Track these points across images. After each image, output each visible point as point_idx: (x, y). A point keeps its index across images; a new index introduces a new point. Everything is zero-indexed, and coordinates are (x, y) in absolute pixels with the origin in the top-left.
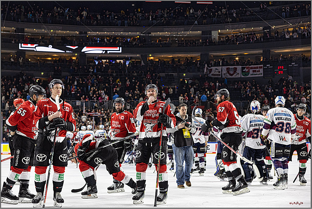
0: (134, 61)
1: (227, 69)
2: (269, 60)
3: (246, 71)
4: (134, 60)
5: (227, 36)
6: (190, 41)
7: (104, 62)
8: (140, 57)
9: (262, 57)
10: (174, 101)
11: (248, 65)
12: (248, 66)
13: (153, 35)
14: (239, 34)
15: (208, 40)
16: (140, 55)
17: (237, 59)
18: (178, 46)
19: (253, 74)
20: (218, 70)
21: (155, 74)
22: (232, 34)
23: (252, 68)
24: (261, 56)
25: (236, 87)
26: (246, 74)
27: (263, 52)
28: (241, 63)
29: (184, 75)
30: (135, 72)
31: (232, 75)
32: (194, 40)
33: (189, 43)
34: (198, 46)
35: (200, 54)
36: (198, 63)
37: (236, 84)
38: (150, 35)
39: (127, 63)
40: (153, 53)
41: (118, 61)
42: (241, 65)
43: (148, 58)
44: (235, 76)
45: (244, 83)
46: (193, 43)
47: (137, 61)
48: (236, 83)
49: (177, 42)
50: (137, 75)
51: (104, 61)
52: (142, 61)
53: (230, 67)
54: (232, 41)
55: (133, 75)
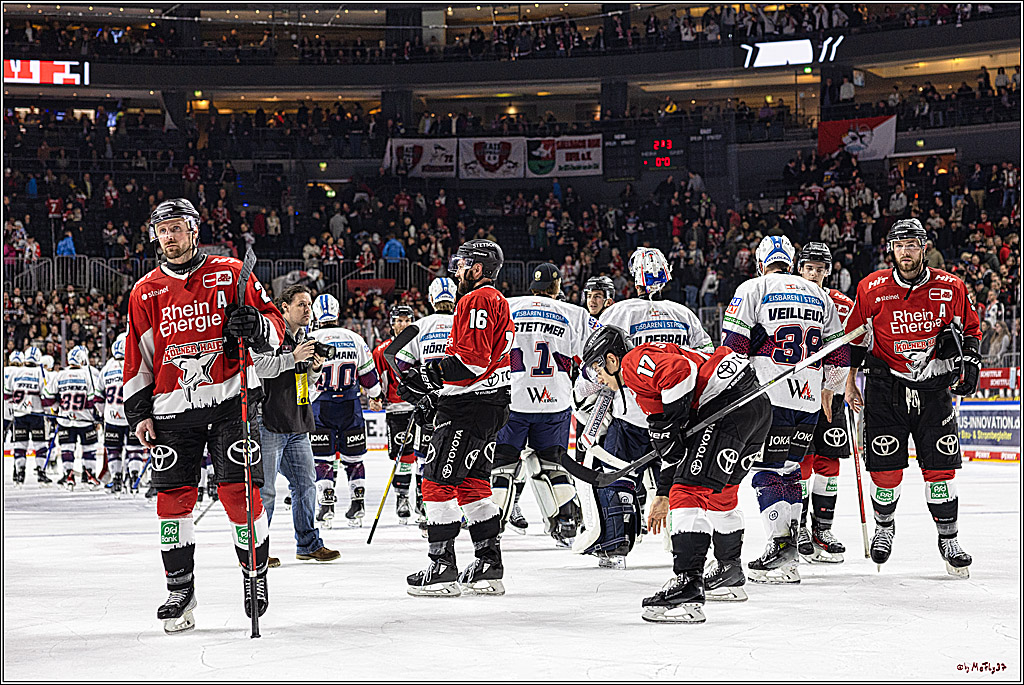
0: (139, 115)
1: (477, 146)
2: (624, 117)
3: (545, 155)
4: (138, 111)
5: (477, 28)
6: (346, 44)
7: (23, 116)
8: (161, 99)
9: (599, 109)
10: (285, 260)
11: (549, 136)
12: (547, 138)
13: (209, 20)
14: (520, 24)
15: (408, 44)
16: (159, 92)
17: (512, 111)
18: (301, 62)
19: (566, 168)
20: (443, 149)
21: (214, 164)
22: (494, 24)
23: (563, 145)
24: (595, 105)
25: (507, 212)
26: (541, 167)
27: (602, 88)
28: (524, 126)
29: (323, 166)
30: (139, 153)
31: (492, 168)
32: (359, 39)
33: (341, 52)
34: (372, 62)
35: (379, 93)
36: (372, 125)
37: (507, 203)
38: (196, 19)
39: (112, 122)
40: (209, 86)
41: (78, 113)
42: (526, 136)
43: (188, 103)
44: (504, 172)
45: (536, 197)
46: (354, 52)
47: (146, 115)
48: (509, 199)
49: (295, 46)
50: (149, 163)
51: (23, 111)
52: (168, 116)
53: (488, 140)
54: (493, 49)
55: (133, 165)
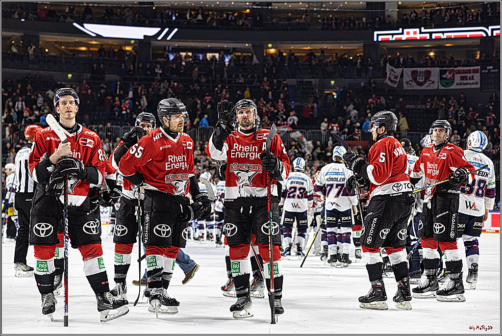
0: (240, 56)
1: (413, 72)
2: (493, 57)
3: (449, 77)
4: (240, 54)
5: (414, 11)
6: (345, 20)
7: (183, 57)
8: (251, 48)
9: (479, 53)
10: (312, 131)
11: (452, 67)
12: (451, 68)
13: (276, 8)
14: (437, 8)
15: (377, 19)
16: (250, 45)
17: (432, 54)
18: (323, 29)
19: (460, 84)
20: (394, 72)
21: (277, 81)
22: (423, 8)
23: (459, 72)
24: (476, 51)
25: (428, 107)
26: (447, 84)
27: (481, 42)
28: (438, 62)
29: (333, 82)
30: (240, 75)
31: (421, 84)
32: (352, 17)
33: (343, 24)
34: (358, 29)
35: (362, 45)
36: (359, 61)
37: (428, 102)
38: (270, 7)
39: (227, 60)
40: (275, 41)
41: (209, 55)
42: (439, 67)
43: (265, 50)
44: (427, 86)
45: (444, 99)
46: (350, 23)
47: (244, 56)
48: (429, 100)
49: (320, 21)
50: (245, 81)
51: (183, 54)
52: (255, 57)
53: (419, 69)
54: (423, 22)
55: (237, 81)
